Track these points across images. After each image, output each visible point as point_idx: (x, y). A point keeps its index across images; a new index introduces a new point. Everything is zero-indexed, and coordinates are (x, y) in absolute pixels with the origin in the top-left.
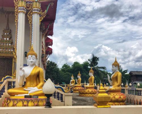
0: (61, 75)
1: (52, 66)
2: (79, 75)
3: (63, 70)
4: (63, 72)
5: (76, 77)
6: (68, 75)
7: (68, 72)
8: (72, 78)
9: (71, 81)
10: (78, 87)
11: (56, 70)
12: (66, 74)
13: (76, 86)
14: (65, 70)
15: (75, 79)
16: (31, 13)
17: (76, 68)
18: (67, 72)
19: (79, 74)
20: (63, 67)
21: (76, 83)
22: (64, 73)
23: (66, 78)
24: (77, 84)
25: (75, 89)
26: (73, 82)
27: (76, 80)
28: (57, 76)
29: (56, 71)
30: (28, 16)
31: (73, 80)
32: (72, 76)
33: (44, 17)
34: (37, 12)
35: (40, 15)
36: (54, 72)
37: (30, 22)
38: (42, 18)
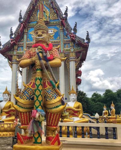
0: (91, 105)
1: (81, 96)
2: (112, 106)
3: (93, 100)
4: (93, 102)
5: (109, 108)
6: (100, 105)
7: (100, 102)
8: (105, 108)
9: (104, 112)
10: (112, 119)
11: (86, 100)
12: (97, 104)
13: (109, 118)
14: (95, 100)
15: (107, 110)
16: (69, 61)
17: (108, 97)
18: (98, 102)
19: (113, 104)
20: (93, 96)
21: (109, 115)
22: (95, 104)
23: (98, 109)
24: (111, 115)
25: (108, 120)
26: (106, 113)
27: (109, 111)
28: (87, 107)
29: (85, 102)
30: (67, 63)
31: (105, 110)
32: (105, 106)
33: (78, 62)
34: (73, 60)
35: (75, 61)
36: (83, 102)
37: (68, 68)
38: (77, 64)
